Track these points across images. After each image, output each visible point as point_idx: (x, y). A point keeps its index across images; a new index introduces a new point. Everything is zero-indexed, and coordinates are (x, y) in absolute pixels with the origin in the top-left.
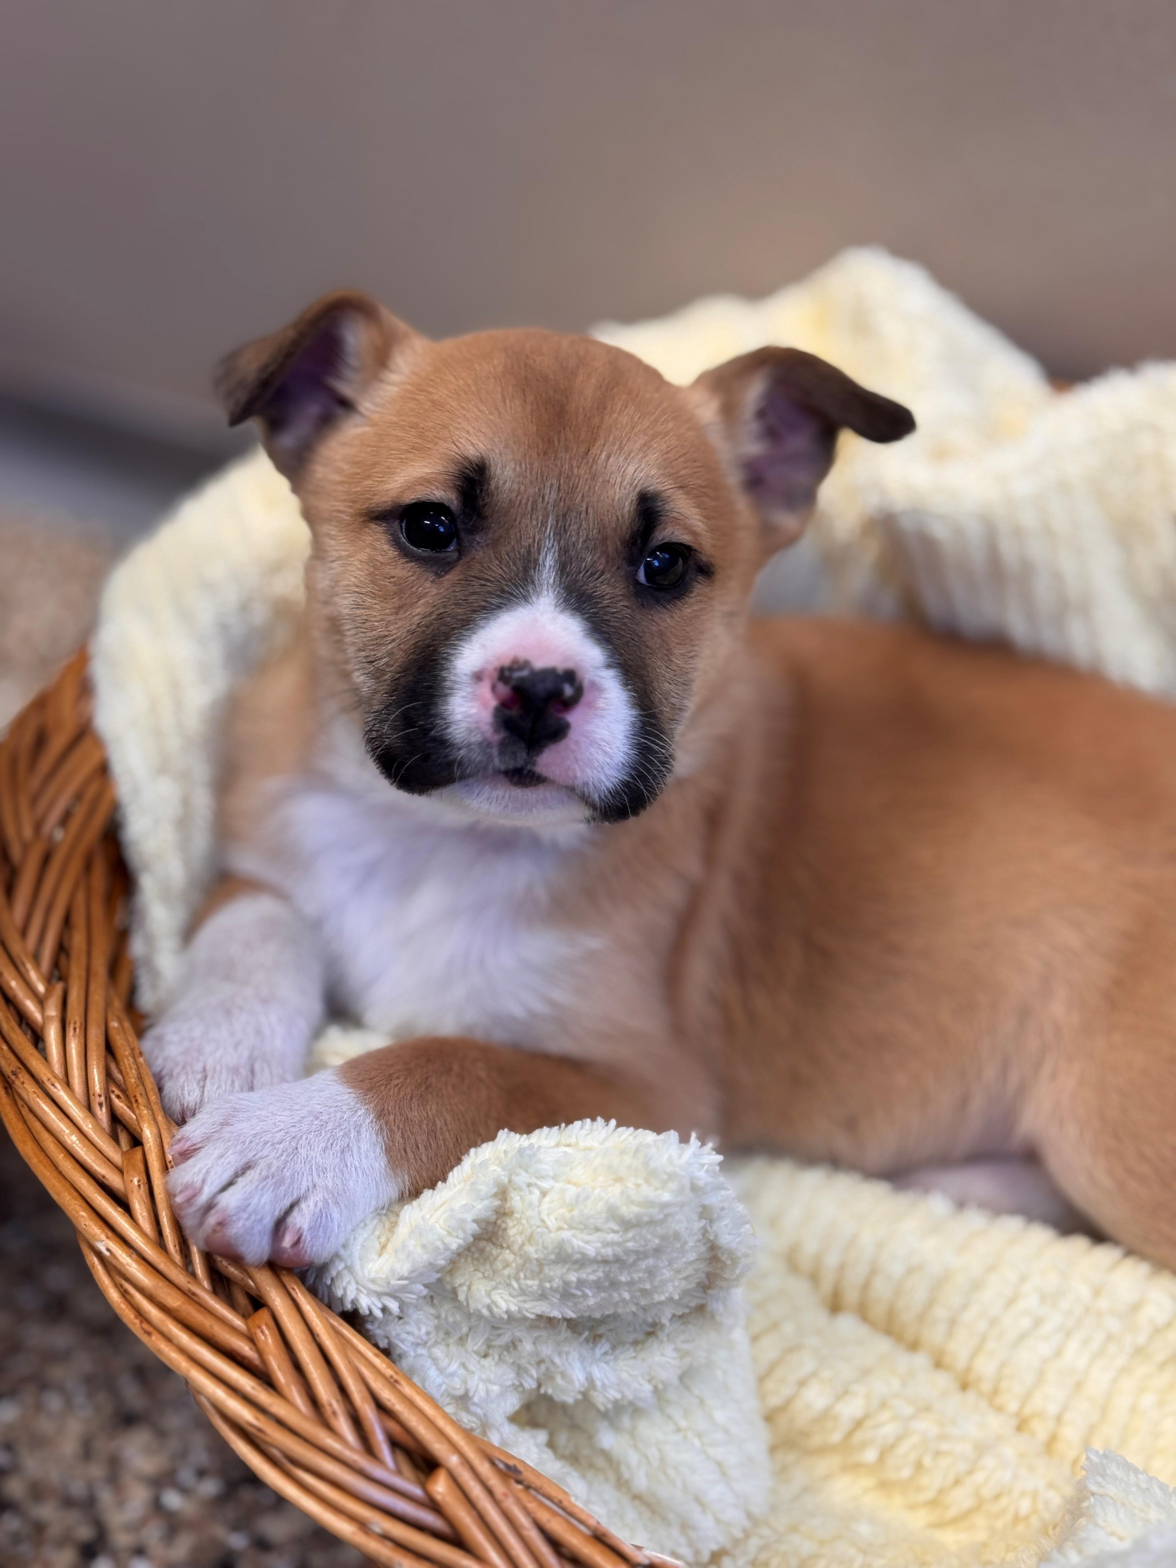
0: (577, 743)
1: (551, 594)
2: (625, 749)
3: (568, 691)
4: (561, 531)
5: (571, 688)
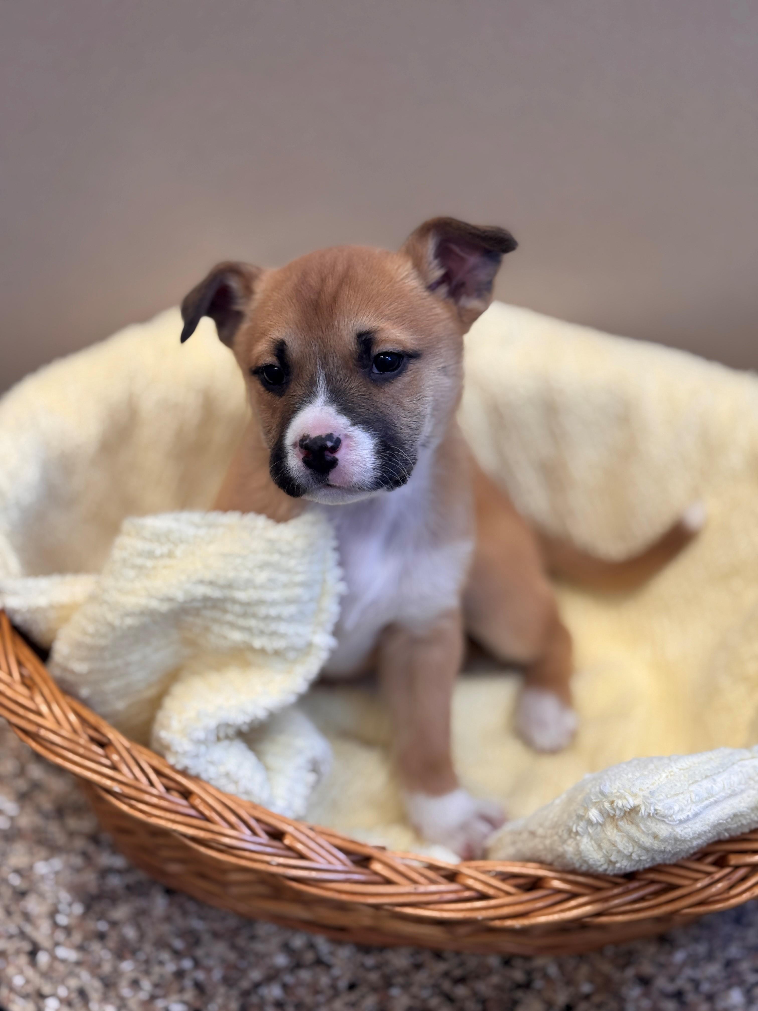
0: (344, 466)
1: (323, 396)
2: (373, 462)
3: (329, 444)
4: (325, 364)
5: (332, 442)
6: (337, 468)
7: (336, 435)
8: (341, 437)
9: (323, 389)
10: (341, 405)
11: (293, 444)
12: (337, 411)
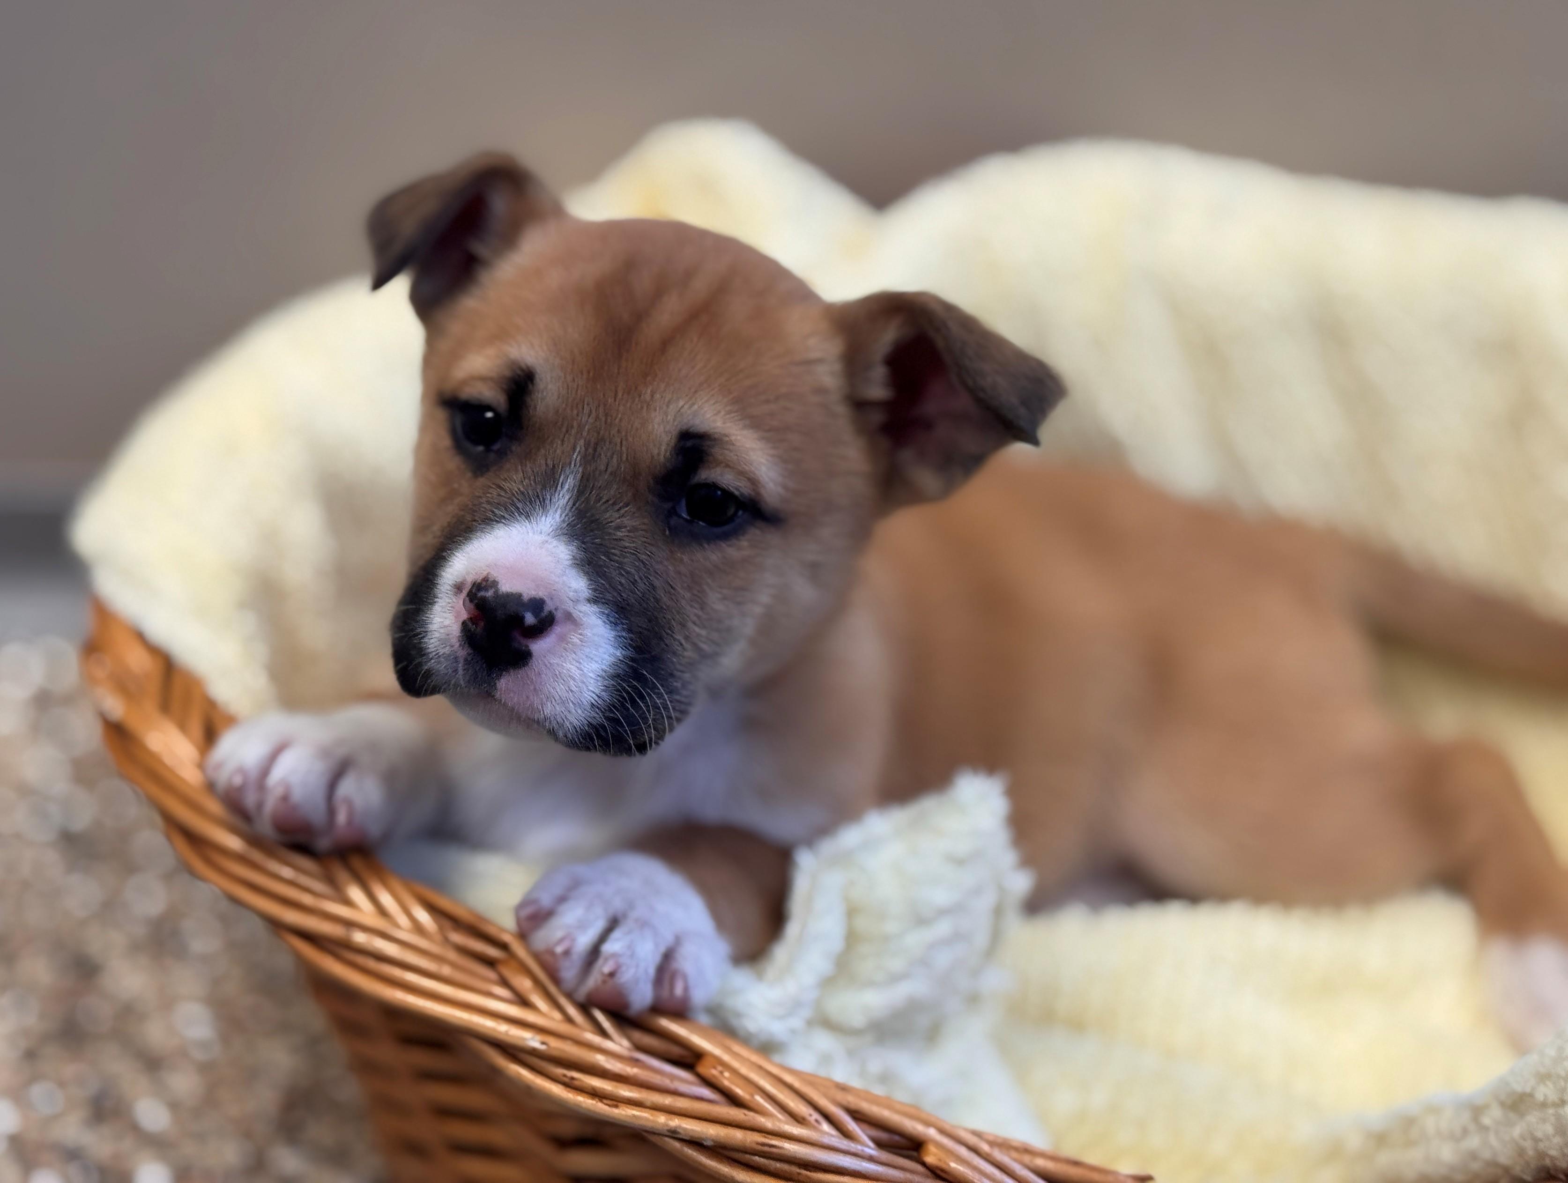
0: (539, 674)
1: (557, 516)
3: (530, 619)
4: (590, 456)
5: (535, 618)
6: (521, 672)
7: (549, 606)
8: (559, 615)
9: (563, 502)
10: (585, 550)
11: (455, 585)
12: (574, 558)
